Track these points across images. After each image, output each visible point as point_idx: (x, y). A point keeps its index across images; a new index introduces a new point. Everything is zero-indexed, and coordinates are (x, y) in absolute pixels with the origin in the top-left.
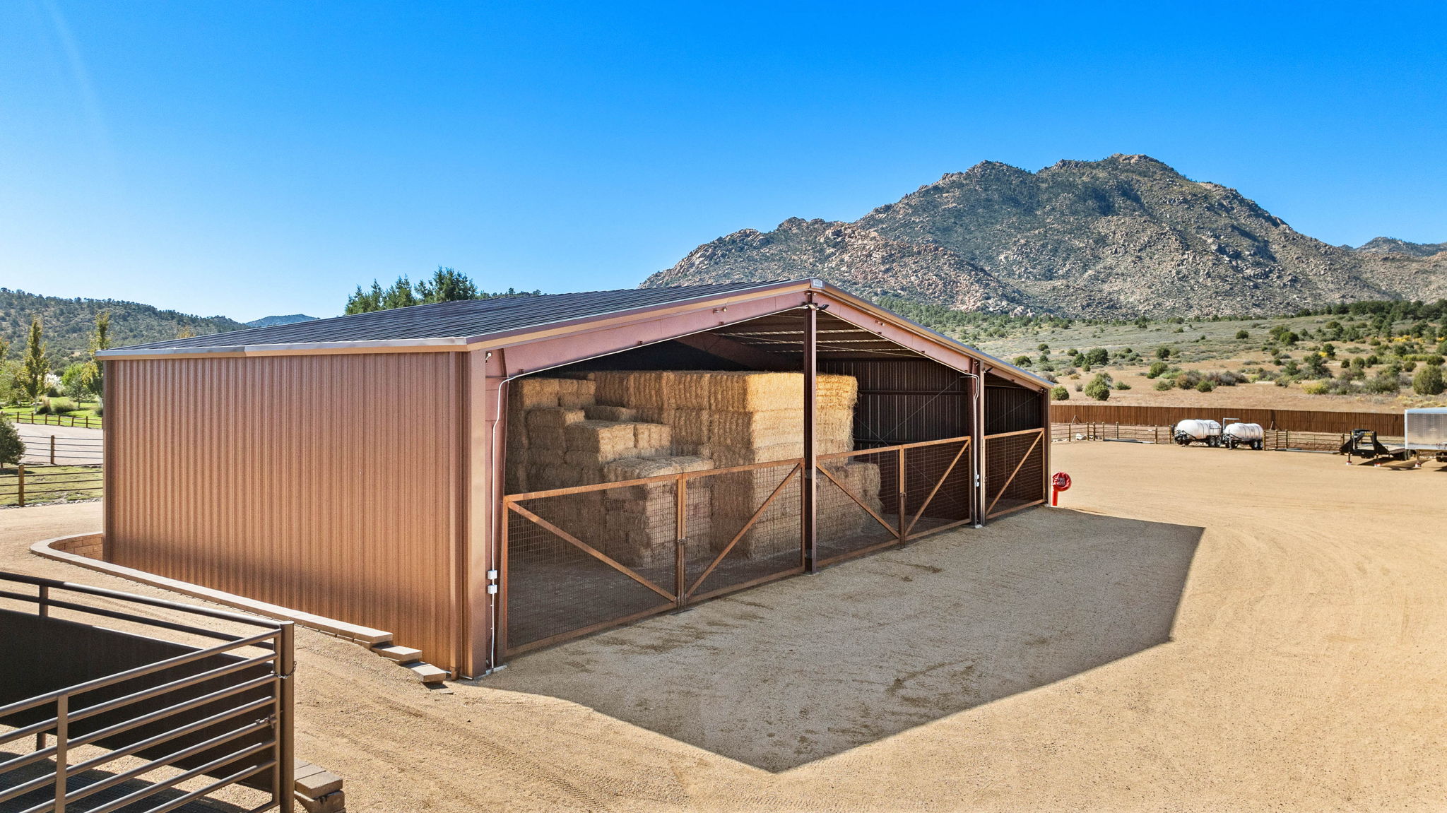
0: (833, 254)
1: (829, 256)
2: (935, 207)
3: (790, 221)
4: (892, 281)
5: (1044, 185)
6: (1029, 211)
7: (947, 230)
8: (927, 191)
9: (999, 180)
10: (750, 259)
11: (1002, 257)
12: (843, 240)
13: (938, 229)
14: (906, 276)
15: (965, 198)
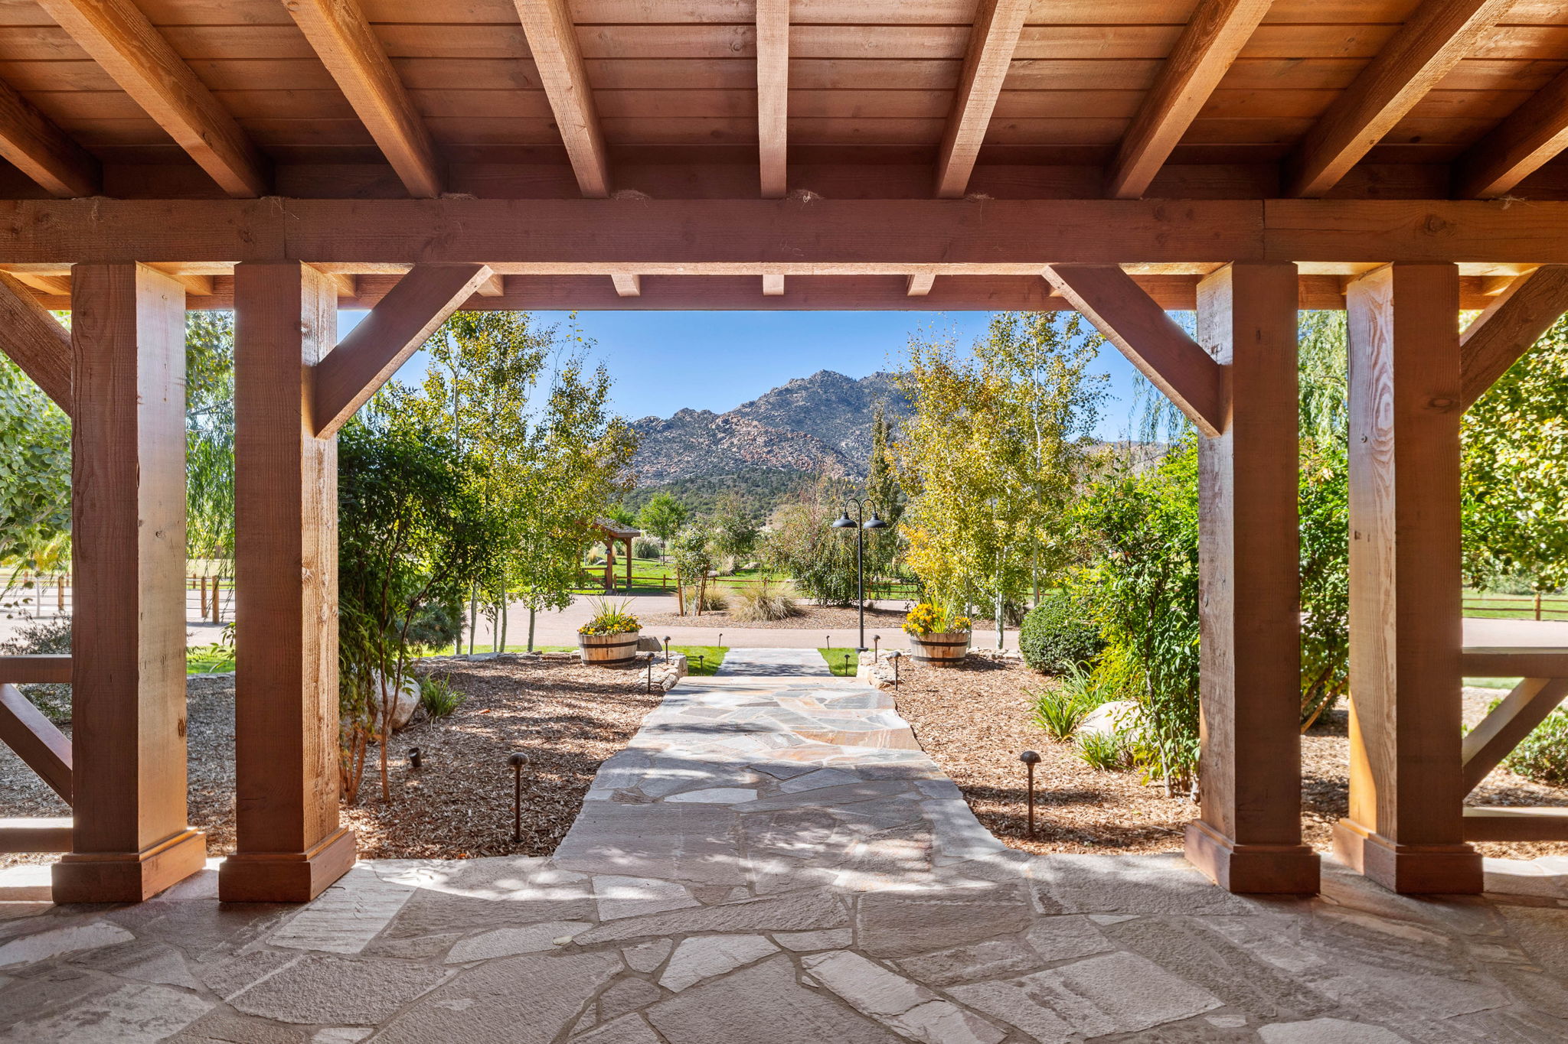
0: (724, 438)
1: (721, 439)
2: (788, 404)
3: (683, 411)
4: (774, 460)
5: (867, 391)
6: (858, 409)
7: (799, 423)
8: (781, 392)
9: (834, 385)
10: (656, 441)
11: (843, 444)
12: (731, 428)
13: (793, 421)
14: (784, 457)
15: (810, 398)
